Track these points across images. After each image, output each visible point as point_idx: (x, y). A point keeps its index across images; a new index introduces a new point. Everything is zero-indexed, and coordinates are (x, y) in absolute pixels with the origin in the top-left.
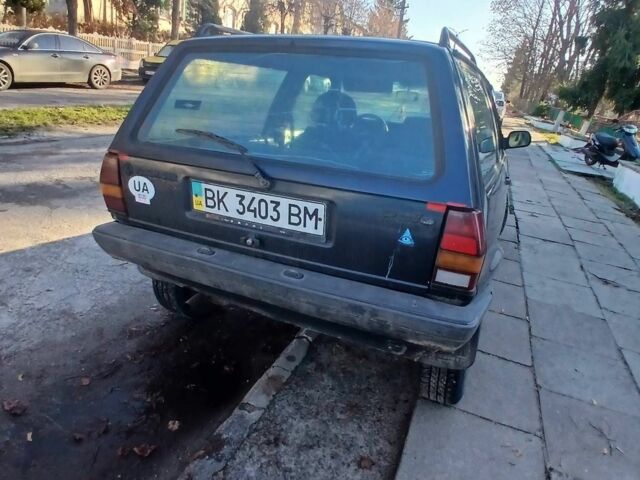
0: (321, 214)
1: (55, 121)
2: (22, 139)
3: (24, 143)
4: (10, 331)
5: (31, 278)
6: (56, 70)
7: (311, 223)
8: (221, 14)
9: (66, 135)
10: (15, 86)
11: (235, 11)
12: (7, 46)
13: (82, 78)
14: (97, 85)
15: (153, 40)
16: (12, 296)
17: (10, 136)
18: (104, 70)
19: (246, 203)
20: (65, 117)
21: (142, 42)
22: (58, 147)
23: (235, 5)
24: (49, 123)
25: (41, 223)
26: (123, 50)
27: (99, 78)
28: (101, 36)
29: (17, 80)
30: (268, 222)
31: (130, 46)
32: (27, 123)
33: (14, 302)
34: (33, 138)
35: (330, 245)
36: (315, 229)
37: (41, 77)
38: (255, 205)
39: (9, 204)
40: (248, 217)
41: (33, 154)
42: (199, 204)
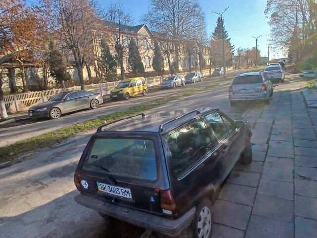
0: (130, 192)
1: (76, 132)
2: (63, 144)
3: (64, 145)
4: (55, 232)
5: (62, 209)
6: (77, 105)
7: (128, 195)
8: (142, 61)
9: (80, 137)
10: (62, 115)
11: (149, 57)
12: (56, 100)
13: (87, 106)
14: (94, 107)
15: (115, 81)
16: (56, 218)
17: (59, 143)
18: (96, 101)
19: (111, 189)
20: (80, 129)
21: (111, 83)
22: (76, 145)
23: (149, 55)
24: (74, 133)
25: (67, 184)
26: (104, 88)
27: (94, 104)
28: (95, 85)
29: (62, 113)
30: (117, 194)
31: (107, 85)
32: (66, 135)
33: (56, 221)
34: (68, 142)
35: (134, 202)
36: (129, 196)
37: (71, 110)
38: (113, 190)
39: (57, 178)
40: (112, 193)
41: (67, 151)
42: (100, 189)
